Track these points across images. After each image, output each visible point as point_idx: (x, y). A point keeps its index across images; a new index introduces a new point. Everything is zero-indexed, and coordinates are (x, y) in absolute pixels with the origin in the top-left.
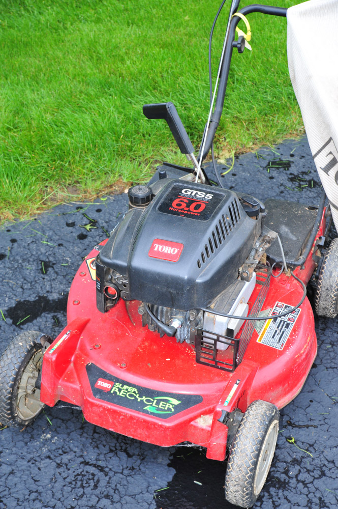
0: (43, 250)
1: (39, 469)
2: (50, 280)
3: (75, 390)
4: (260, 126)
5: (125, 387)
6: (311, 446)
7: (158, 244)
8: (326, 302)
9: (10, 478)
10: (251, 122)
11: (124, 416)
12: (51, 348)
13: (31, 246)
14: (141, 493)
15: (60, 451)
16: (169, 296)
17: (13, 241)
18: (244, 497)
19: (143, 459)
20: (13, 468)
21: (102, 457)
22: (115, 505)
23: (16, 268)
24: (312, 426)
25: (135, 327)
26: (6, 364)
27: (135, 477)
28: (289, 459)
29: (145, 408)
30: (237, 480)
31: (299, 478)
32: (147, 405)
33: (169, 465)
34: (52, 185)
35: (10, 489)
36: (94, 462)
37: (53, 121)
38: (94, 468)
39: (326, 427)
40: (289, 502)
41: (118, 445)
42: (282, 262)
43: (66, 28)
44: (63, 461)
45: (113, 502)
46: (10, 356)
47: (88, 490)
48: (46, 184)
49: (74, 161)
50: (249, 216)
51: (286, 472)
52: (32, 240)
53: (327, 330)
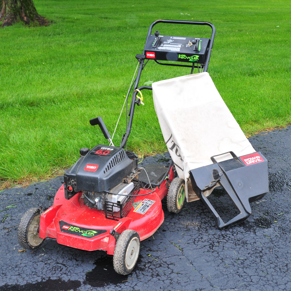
0: (49, 192)
1: (37, 265)
2: (51, 203)
3: (54, 231)
4: (156, 145)
5: (75, 228)
6: (158, 257)
7: (89, 165)
8: (171, 204)
9: (24, 268)
10: (152, 143)
11: (73, 238)
12: (44, 213)
13: (44, 191)
14: (80, 273)
15: (47, 259)
16: (92, 186)
17: (37, 189)
18: (120, 266)
19: (83, 262)
20: (26, 265)
21: (65, 261)
22: (68, 276)
23: (36, 198)
24: (159, 251)
25: (82, 207)
26: (24, 218)
27: (78, 268)
28: (147, 261)
29: (82, 235)
30: (117, 258)
31: (150, 267)
32: (83, 234)
33: (94, 264)
34: (57, 168)
35: (24, 271)
36: (61, 263)
37: (60, 143)
38: (61, 265)
39: (166, 251)
40: (144, 275)
41: (73, 257)
42: (149, 184)
43: (72, 109)
44: (48, 262)
45: (67, 276)
46: (26, 215)
47: (57, 272)
48: (54, 167)
49: (68, 157)
50: (129, 158)
51: (145, 266)
52: (45, 188)
53: (173, 219)
